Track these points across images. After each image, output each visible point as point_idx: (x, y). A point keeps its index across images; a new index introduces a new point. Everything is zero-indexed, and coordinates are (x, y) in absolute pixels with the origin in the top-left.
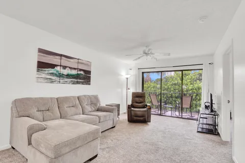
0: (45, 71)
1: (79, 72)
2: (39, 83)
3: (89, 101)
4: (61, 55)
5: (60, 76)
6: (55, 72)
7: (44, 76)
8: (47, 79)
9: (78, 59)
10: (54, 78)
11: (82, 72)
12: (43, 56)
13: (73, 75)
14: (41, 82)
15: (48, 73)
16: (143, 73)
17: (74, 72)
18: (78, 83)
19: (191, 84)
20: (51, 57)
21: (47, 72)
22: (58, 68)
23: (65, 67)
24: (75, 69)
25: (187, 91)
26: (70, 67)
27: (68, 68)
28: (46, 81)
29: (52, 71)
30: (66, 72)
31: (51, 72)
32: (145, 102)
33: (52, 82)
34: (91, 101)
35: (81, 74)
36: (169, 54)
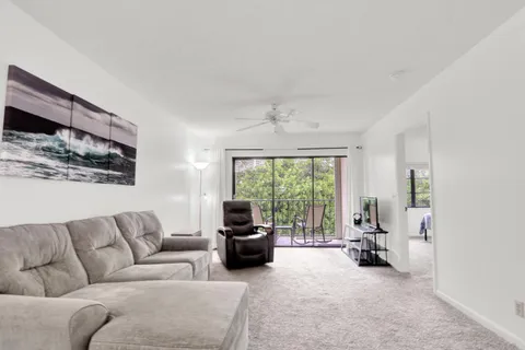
0: (29, 140)
1: (113, 151)
2: (12, 179)
3: (141, 227)
4: (72, 98)
5: (70, 158)
6: (56, 145)
7: (25, 155)
8: (35, 165)
9: (111, 114)
10: (52, 163)
11: (118, 151)
12: (27, 93)
13: (99, 157)
14: (15, 176)
15: (37, 149)
16: (234, 159)
17: (101, 149)
18: (109, 179)
19: (298, 183)
20: (49, 99)
21: (34, 144)
22: (64, 135)
23: (80, 134)
24: (104, 140)
25: (292, 196)
26: (91, 135)
27: (87, 137)
28: (31, 172)
29: (47, 141)
30: (82, 147)
31: (45, 144)
32: (252, 221)
33: (48, 176)
34: (145, 228)
35: (116, 156)
36: (317, 125)
